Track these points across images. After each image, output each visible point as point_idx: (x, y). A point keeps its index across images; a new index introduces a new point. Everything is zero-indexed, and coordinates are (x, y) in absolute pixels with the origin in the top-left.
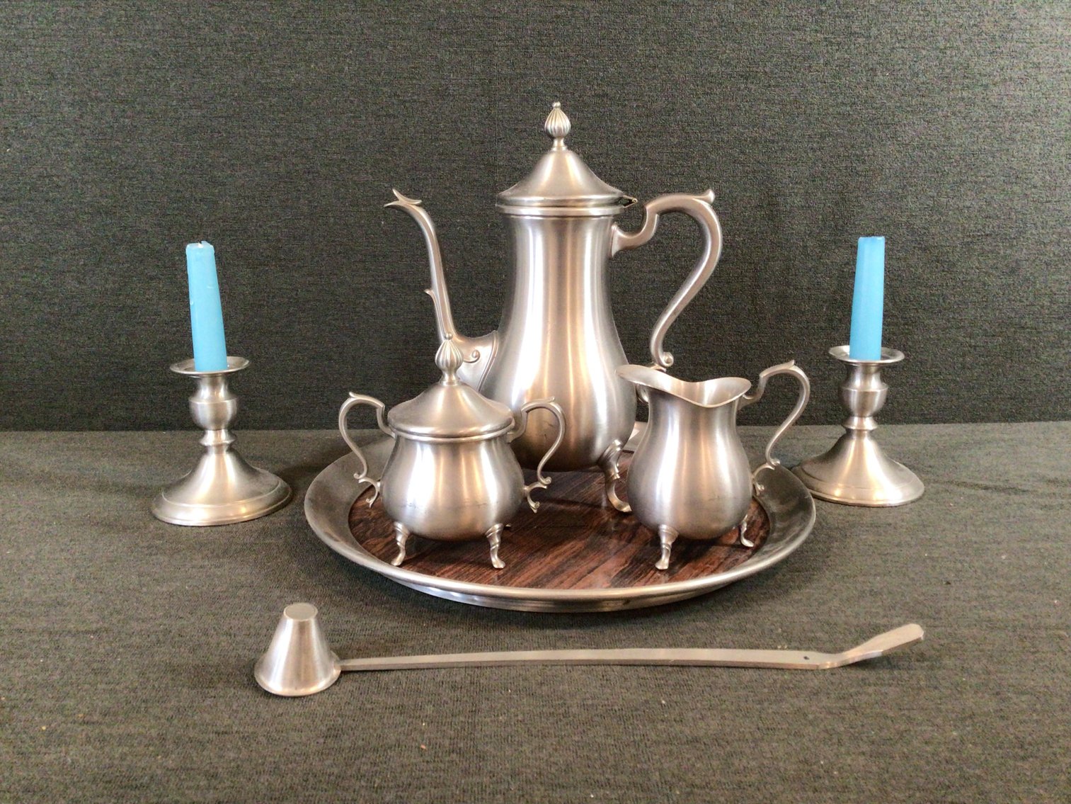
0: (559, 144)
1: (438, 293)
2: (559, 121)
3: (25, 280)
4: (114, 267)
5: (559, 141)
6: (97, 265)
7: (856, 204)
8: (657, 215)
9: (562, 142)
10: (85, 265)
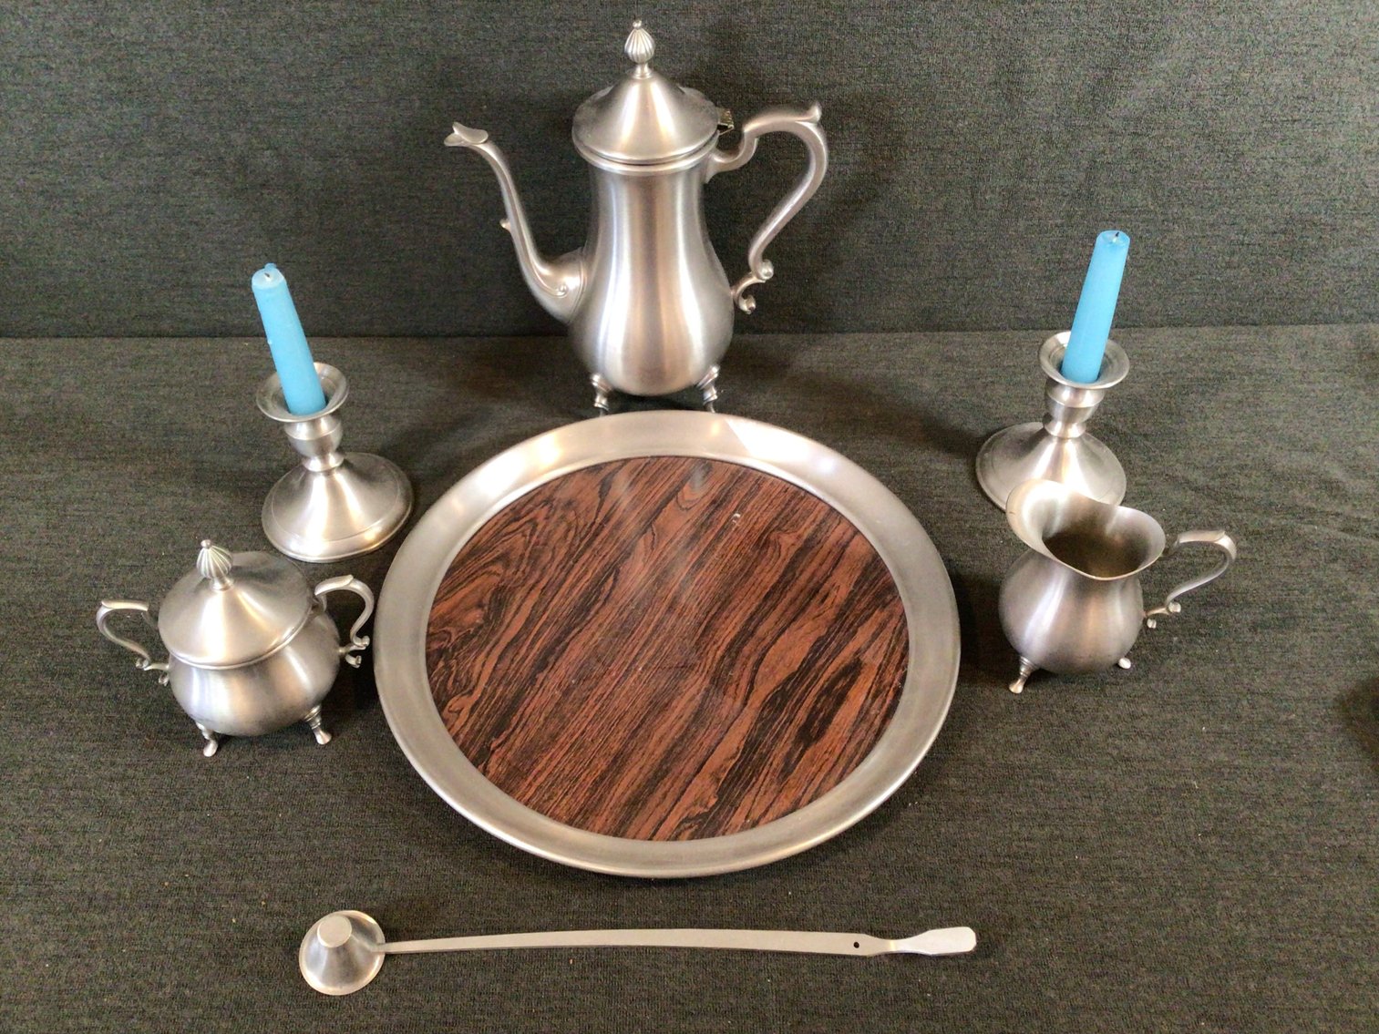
0: (643, 71)
1: (516, 224)
2: (640, 43)
3: (36, 176)
4: (144, 160)
5: (642, 69)
6: (121, 159)
7: (1126, 85)
8: (756, 140)
9: (646, 68)
10: (107, 159)
